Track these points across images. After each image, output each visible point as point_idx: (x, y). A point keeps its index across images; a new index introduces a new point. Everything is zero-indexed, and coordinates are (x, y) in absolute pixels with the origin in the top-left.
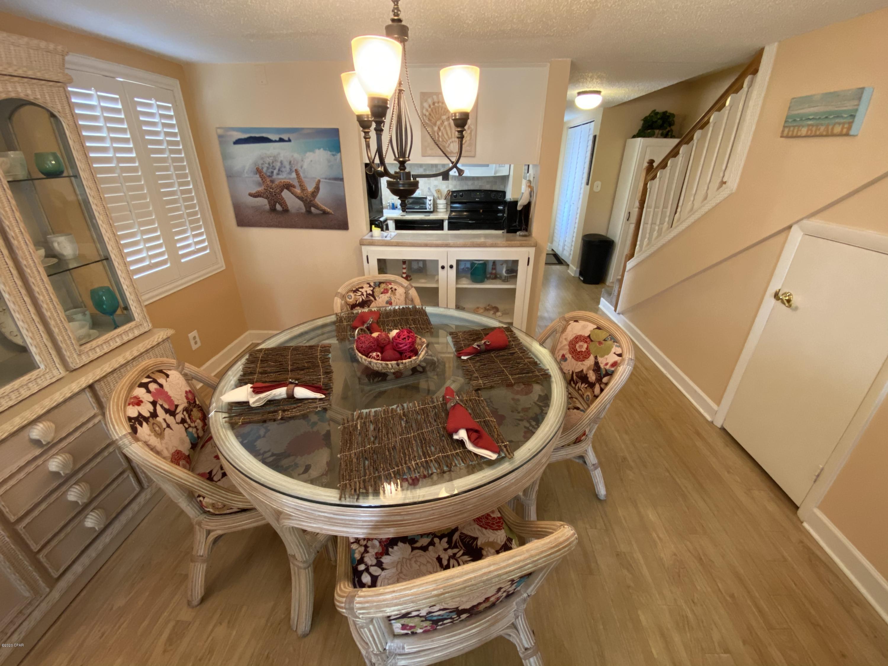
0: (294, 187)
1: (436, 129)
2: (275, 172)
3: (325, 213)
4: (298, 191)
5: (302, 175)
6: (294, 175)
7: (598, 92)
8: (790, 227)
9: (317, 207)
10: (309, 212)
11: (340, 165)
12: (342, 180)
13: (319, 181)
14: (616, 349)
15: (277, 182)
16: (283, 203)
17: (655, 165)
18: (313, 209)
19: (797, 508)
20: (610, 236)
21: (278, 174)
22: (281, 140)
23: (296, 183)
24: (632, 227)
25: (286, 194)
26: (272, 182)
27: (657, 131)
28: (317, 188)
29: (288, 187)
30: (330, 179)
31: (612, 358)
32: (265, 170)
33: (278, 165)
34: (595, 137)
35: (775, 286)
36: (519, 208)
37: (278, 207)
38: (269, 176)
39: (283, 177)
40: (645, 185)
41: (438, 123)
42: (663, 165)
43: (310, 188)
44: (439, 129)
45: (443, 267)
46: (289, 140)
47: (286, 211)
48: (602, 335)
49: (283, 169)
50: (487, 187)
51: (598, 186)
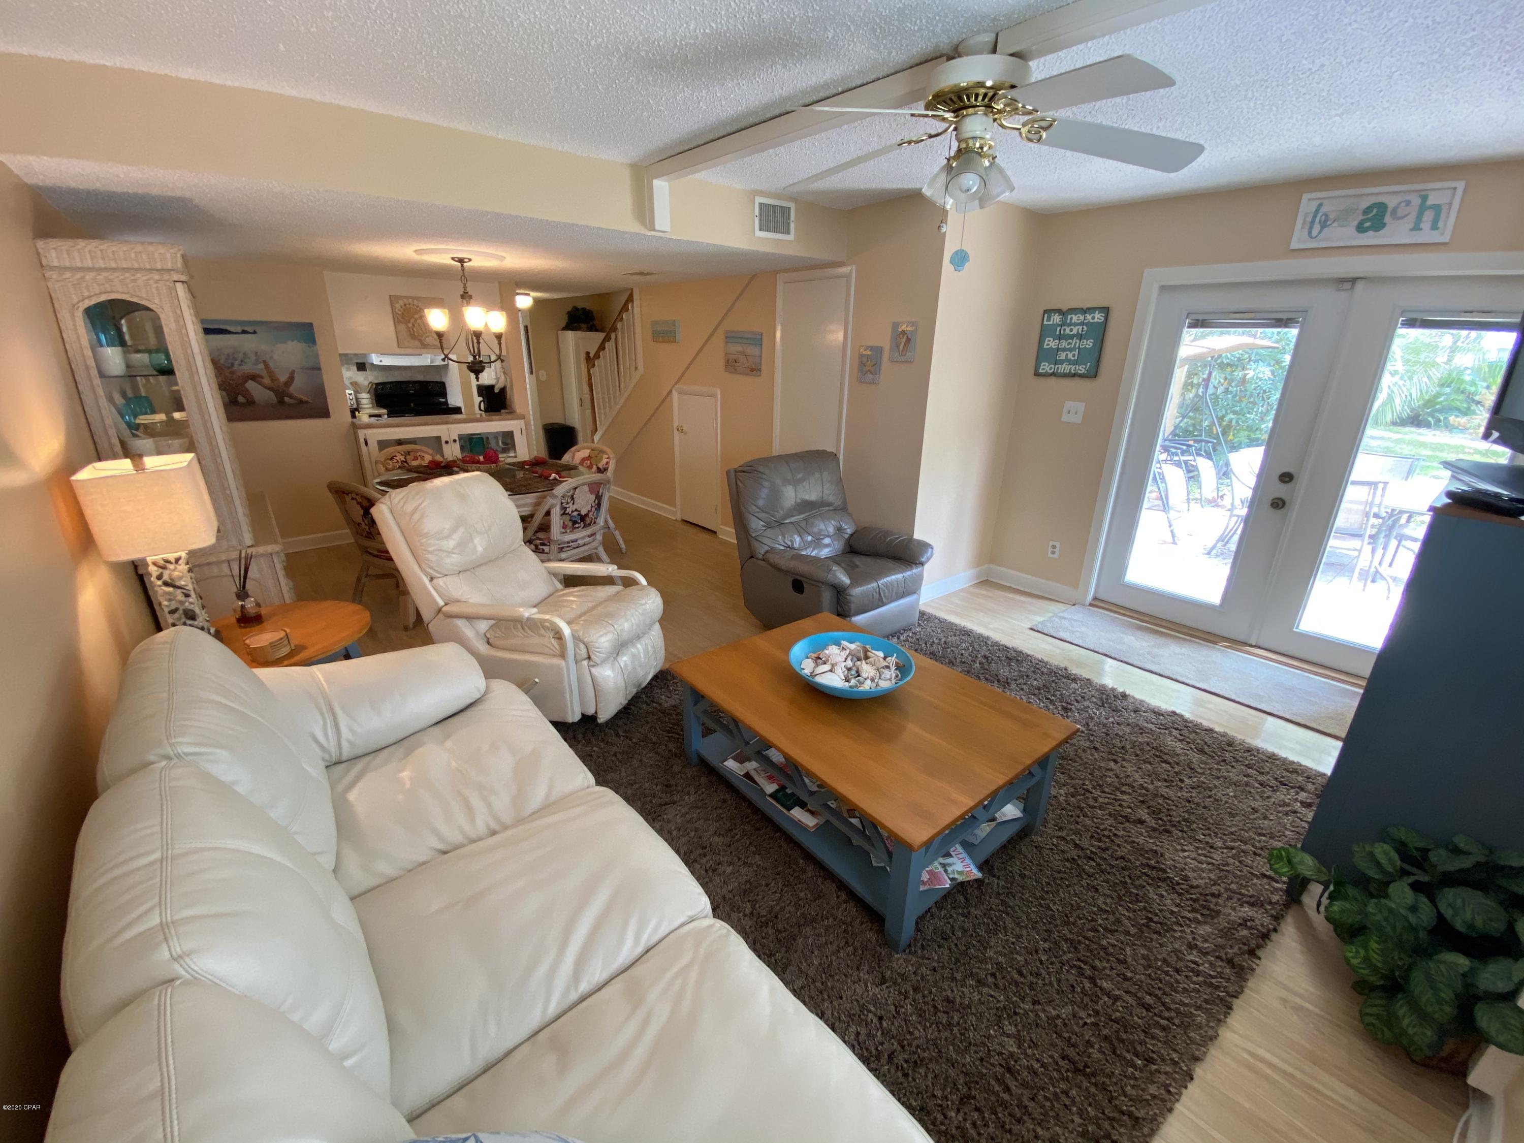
0: (262, 377)
1: (410, 325)
2: (236, 363)
3: (301, 402)
4: (267, 381)
5: (272, 365)
6: (261, 366)
7: (528, 295)
8: (671, 391)
9: (291, 396)
10: (281, 402)
11: (317, 356)
12: (320, 369)
13: (293, 372)
14: (605, 456)
15: (239, 374)
16: (246, 393)
17: (592, 355)
18: (286, 399)
19: (715, 533)
20: (569, 423)
21: (240, 365)
22: (244, 332)
23: (264, 373)
24: (588, 412)
25: (251, 385)
26: (233, 373)
27: (583, 325)
28: (291, 379)
29: (254, 377)
30: (308, 369)
31: (605, 461)
32: (222, 361)
33: (241, 356)
34: (526, 328)
35: (675, 425)
36: (496, 390)
37: (241, 399)
38: (229, 368)
39: (248, 368)
40: (589, 372)
41: (412, 321)
42: (597, 356)
43: (283, 378)
44: (413, 325)
45: (447, 442)
46: (255, 332)
47: (251, 402)
48: (596, 452)
49: (247, 360)
50: (420, 378)
51: (543, 375)
